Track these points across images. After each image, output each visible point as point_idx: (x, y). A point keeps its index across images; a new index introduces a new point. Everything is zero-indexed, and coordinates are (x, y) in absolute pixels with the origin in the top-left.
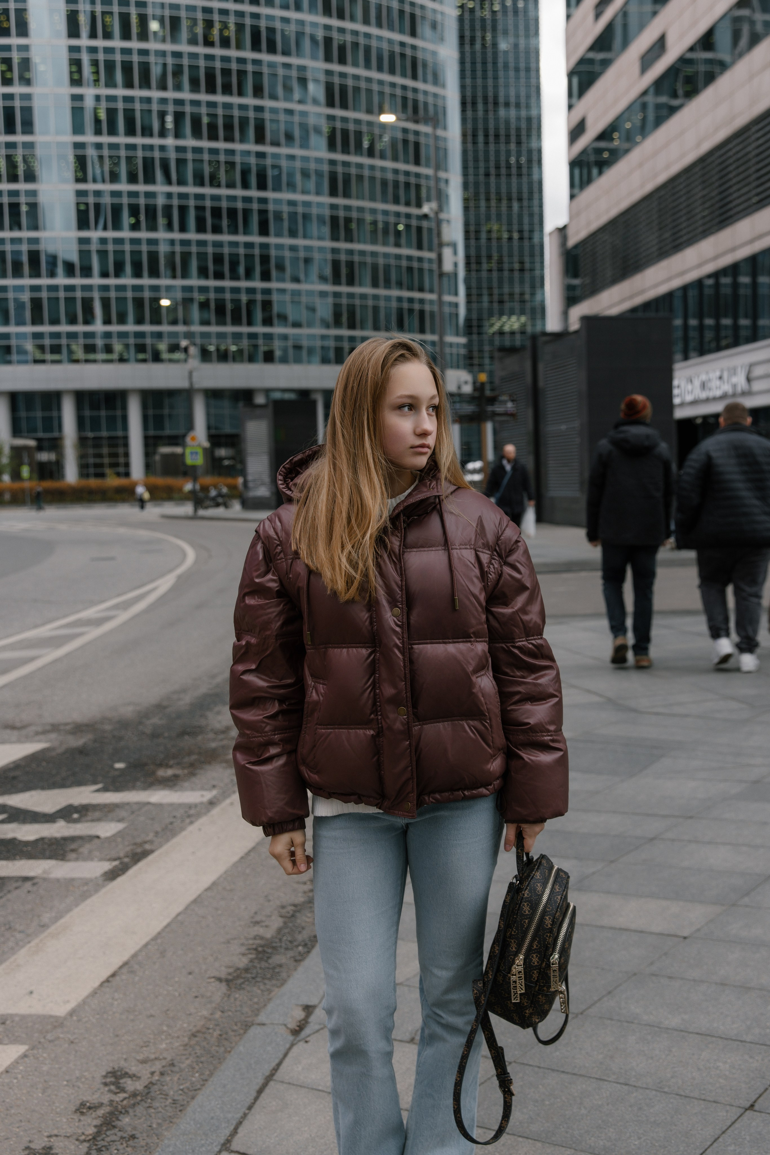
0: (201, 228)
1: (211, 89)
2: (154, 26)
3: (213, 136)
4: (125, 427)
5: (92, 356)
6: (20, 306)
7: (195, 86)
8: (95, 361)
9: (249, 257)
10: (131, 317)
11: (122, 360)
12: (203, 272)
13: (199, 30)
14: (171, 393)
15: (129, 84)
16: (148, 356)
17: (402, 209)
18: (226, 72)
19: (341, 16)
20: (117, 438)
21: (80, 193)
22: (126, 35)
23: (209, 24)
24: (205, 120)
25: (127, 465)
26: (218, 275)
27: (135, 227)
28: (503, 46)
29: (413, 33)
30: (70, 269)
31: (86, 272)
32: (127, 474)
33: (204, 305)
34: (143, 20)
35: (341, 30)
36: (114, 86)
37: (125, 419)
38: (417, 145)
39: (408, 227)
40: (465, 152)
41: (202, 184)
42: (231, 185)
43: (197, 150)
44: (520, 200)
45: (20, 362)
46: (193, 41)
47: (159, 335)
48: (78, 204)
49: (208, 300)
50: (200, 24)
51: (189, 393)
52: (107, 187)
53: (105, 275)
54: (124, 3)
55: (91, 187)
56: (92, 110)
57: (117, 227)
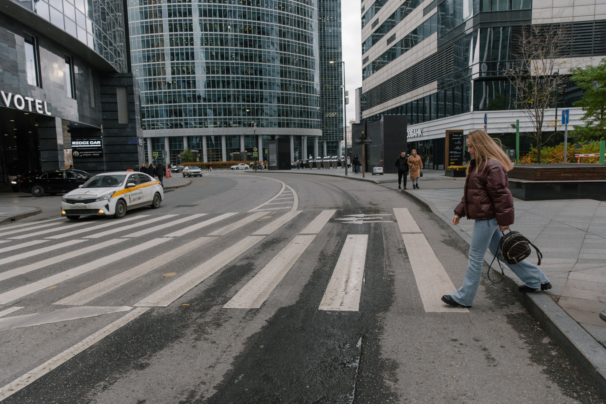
0: (243, 87)
1: (246, 46)
2: (229, 27)
3: (246, 60)
4: (221, 146)
6: (190, 111)
7: (241, 44)
8: (212, 127)
9: (257, 96)
10: (222, 114)
11: (220, 127)
12: (244, 100)
13: (243, 28)
14: (235, 136)
15: (222, 45)
16: (228, 125)
17: (302, 81)
18: (250, 41)
19: (284, 24)
20: (218, 149)
21: (207, 77)
22: (221, 30)
23: (245, 26)
24: (244, 55)
25: (221, 158)
26: (248, 101)
27: (224, 87)
29: (305, 28)
30: (205, 100)
31: (209, 101)
32: (222, 160)
34: (226, 25)
35: (284, 28)
36: (218, 45)
37: (221, 144)
38: (306, 61)
39: (304, 86)
40: (321, 64)
41: (243, 74)
42: (252, 74)
43: (242, 64)
45: (190, 127)
46: (241, 32)
47: (230, 119)
48: (207, 80)
50: (243, 26)
51: (240, 136)
52: (215, 75)
53: (215, 101)
54: (221, 21)
55: (211, 75)
56: (211, 53)
57: (218, 87)
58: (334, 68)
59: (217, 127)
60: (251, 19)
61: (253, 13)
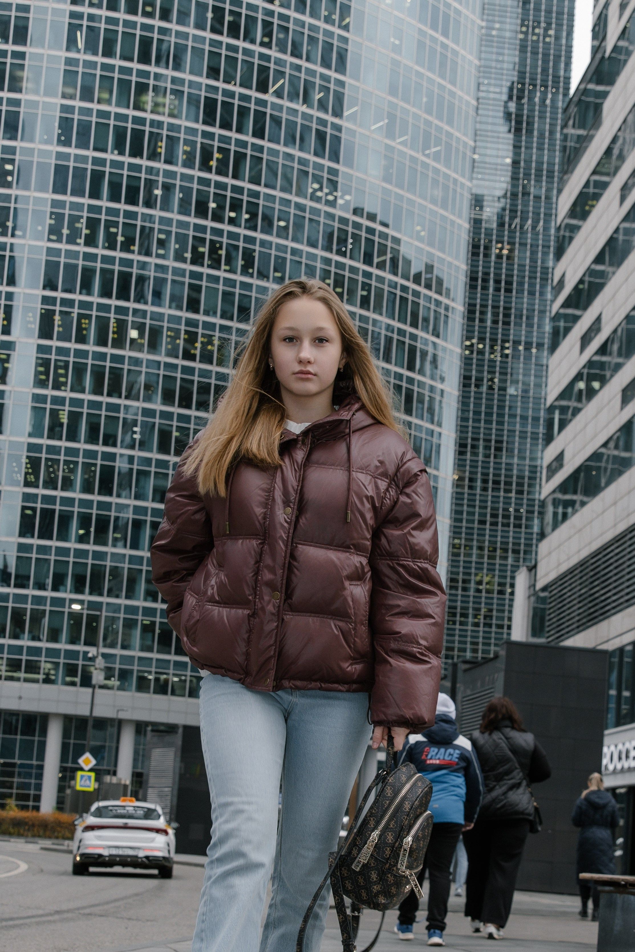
1: (185, 403)
2: (132, 333)
4: (41, 756)
5: (15, 675)
7: (168, 398)
8: (18, 679)
10: (64, 635)
11: (47, 680)
13: (181, 342)
14: (100, 723)
15: (97, 390)
16: (78, 680)
20: (31, 766)
21: (27, 497)
22: (102, 341)
23: (192, 338)
24: (175, 434)
25: (38, 798)
27: (82, 539)
28: (511, 391)
29: (411, 367)
30: (4, 577)
32: (37, 808)
33: (148, 629)
34: (122, 326)
36: (82, 391)
37: (42, 745)
40: (458, 498)
43: (162, 464)
44: (516, 552)
46: (172, 353)
47: (91, 657)
48: (24, 508)
49: (153, 623)
50: (182, 336)
51: (119, 723)
52: (58, 493)
53: (41, 586)
54: (106, 308)
55: (41, 491)
56: (54, 414)
57: (63, 536)
58: (516, 518)
59: (36, 681)
60: (215, 313)
61: (225, 293)
